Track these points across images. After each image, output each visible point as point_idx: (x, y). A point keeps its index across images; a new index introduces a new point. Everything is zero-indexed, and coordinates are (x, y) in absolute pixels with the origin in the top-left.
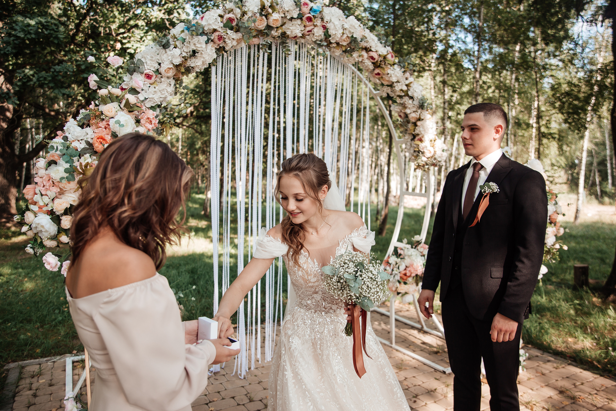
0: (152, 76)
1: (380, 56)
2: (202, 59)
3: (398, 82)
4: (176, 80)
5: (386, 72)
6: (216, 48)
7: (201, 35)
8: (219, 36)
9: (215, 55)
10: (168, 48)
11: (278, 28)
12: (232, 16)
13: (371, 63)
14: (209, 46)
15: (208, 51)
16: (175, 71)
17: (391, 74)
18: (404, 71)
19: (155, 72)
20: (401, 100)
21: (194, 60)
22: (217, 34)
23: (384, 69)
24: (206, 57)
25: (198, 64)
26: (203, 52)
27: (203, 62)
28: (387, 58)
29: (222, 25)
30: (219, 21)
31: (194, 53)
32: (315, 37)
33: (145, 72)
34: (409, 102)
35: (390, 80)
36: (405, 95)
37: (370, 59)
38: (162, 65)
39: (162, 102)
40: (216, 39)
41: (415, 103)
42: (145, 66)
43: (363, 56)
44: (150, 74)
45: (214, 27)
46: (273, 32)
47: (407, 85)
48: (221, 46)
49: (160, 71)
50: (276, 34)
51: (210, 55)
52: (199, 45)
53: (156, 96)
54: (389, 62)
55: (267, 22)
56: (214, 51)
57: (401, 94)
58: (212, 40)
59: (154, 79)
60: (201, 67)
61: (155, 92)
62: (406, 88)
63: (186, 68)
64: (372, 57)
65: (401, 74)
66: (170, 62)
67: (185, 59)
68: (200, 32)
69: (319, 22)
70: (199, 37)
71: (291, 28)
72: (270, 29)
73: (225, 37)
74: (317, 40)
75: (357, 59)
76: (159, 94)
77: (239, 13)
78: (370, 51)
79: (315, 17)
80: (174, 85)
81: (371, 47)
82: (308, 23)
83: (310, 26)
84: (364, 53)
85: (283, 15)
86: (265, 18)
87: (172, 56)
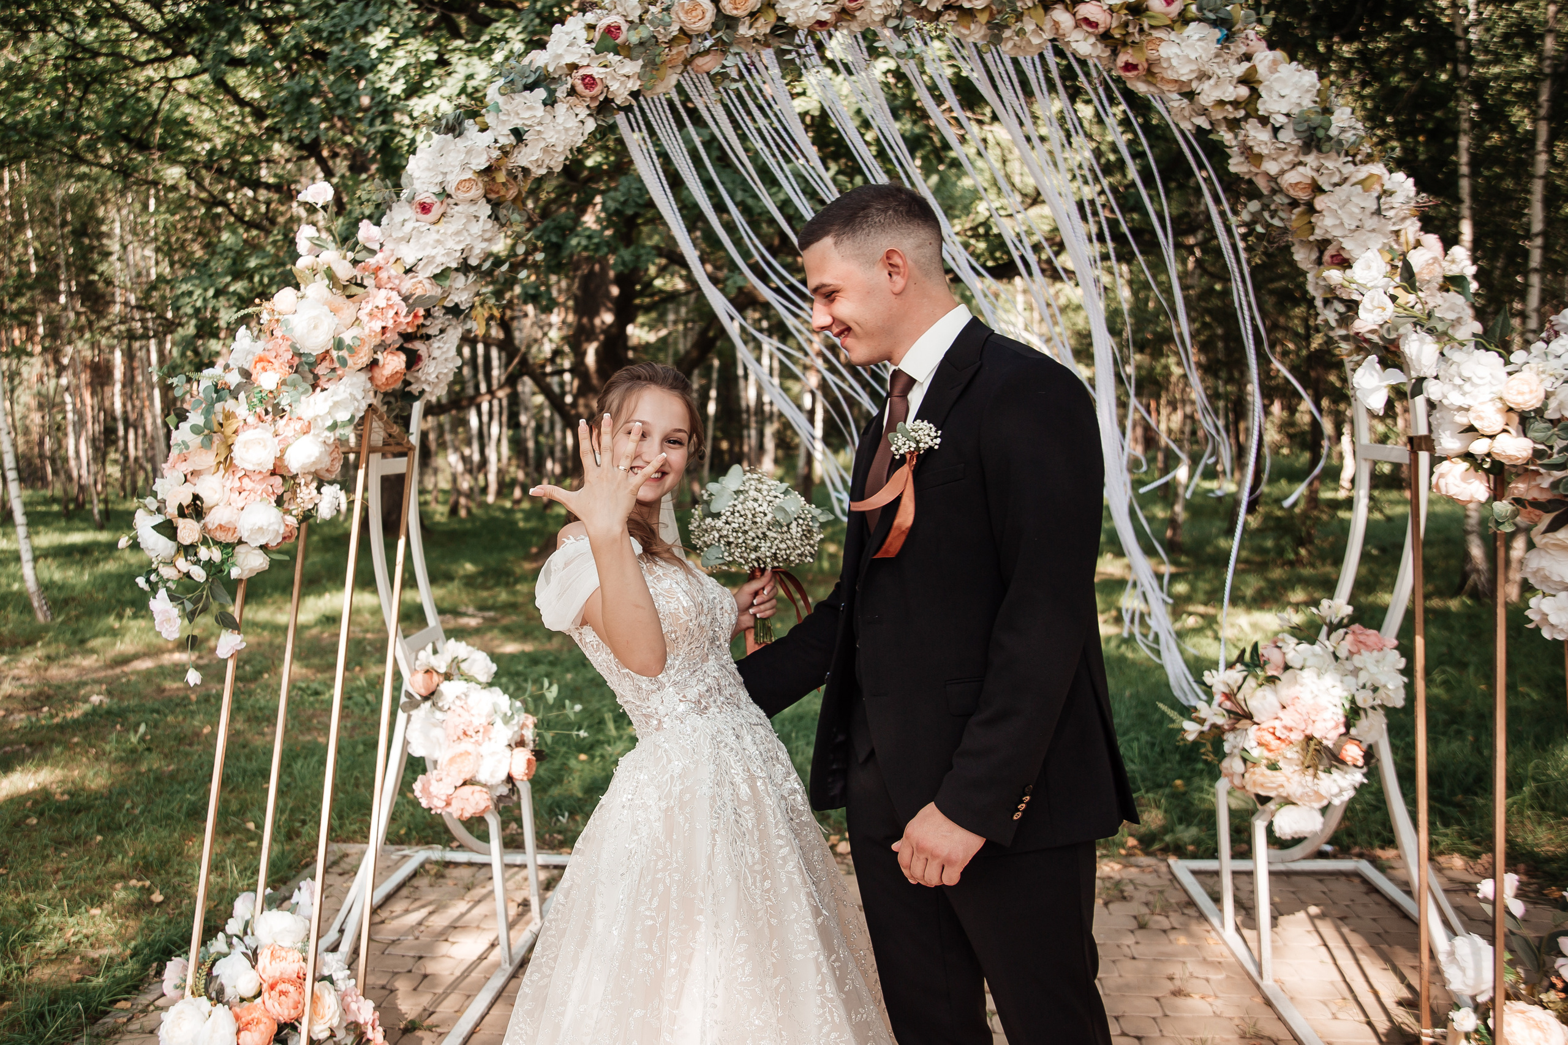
0: (431, 205)
1: (1113, 9)
2: (543, 145)
4: (496, 205)
5: (1153, 55)
6: (588, 107)
7: (530, 87)
8: (584, 78)
9: (591, 125)
10: (460, 134)
11: (753, 15)
12: (614, 19)
13: (1092, 40)
14: (561, 108)
15: (560, 120)
16: (481, 185)
17: (1169, 59)
18: (1228, 39)
19: (438, 195)
20: (1236, 136)
21: (524, 150)
22: (582, 72)
23: (1141, 50)
24: (551, 137)
25: (534, 158)
26: (538, 128)
27: (545, 150)
28: (1147, 9)
29: (589, 49)
30: (582, 42)
31: (517, 133)
32: (877, 11)
33: (417, 199)
34: (1257, 136)
35: (1175, 77)
36: (1248, 116)
37: (1085, 27)
38: (449, 178)
39: (465, 259)
40: (580, 88)
41: (1286, 136)
42: (417, 185)
43: (1056, 24)
44: (428, 201)
45: (569, 59)
46: (743, 30)
47: (1244, 81)
48: (601, 98)
49: (449, 190)
50: (752, 32)
51: (567, 130)
52: (527, 114)
53: (440, 250)
54: (1154, 23)
55: (719, 10)
56: (582, 116)
57: (1231, 116)
58: (572, 92)
59: (436, 211)
60: (547, 162)
61: (438, 241)
62: (1244, 92)
63: (510, 173)
64: (1086, 20)
65: (1214, 47)
66: (465, 166)
67: (505, 152)
68: (530, 80)
70: (526, 93)
71: (792, 6)
72: (731, 22)
73: (603, 75)
74: (886, 19)
75: (1036, 40)
76: (449, 245)
77: (635, 7)
78: (1077, 2)
80: (490, 217)
84: (1059, 14)
86: (705, 1)
87: (468, 151)
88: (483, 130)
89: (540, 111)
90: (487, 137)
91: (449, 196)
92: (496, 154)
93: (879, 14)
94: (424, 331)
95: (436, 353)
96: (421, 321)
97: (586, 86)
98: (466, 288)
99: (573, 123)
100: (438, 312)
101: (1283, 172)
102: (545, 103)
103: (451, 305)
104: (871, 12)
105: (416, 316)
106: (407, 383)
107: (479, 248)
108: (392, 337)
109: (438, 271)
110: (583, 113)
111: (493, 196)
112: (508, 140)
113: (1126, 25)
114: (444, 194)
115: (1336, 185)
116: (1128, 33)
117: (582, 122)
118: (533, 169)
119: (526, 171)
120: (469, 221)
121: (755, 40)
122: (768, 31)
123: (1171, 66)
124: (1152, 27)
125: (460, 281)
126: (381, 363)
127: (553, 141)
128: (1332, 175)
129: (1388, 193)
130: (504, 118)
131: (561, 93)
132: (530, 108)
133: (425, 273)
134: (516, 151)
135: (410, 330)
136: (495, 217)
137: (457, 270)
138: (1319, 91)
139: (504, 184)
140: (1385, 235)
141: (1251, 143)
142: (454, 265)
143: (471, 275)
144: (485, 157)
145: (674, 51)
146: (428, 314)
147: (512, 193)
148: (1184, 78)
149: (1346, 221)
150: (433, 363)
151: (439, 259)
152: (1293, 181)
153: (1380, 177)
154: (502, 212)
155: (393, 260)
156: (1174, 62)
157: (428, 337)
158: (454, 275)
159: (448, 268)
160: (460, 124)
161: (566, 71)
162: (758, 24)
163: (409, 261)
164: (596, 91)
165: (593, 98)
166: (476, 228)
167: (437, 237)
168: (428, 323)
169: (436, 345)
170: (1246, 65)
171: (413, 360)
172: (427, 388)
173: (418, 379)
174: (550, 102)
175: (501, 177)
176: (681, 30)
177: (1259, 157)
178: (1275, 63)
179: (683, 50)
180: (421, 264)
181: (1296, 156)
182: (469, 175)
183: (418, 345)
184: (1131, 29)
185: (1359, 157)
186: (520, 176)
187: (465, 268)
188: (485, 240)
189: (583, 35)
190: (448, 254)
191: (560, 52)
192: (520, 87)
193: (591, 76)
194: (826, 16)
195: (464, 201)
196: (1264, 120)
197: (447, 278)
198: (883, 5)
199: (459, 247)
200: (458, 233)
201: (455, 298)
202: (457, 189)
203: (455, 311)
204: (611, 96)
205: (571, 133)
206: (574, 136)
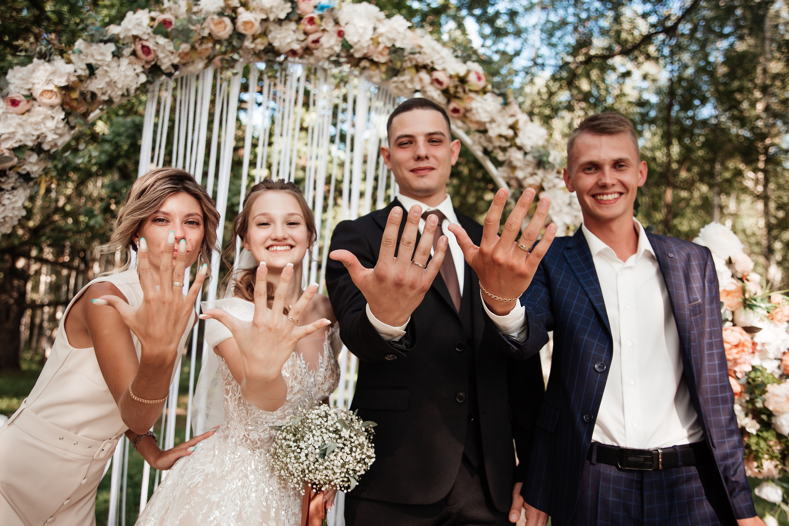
0: (20, 102)
1: (451, 77)
2: (107, 79)
3: (492, 121)
4: (68, 113)
5: (468, 106)
6: (143, 67)
7: (106, 42)
8: (143, 47)
9: (143, 79)
10: (49, 61)
11: (255, 37)
12: (167, 16)
13: (439, 92)
14: (124, 62)
15: (122, 68)
16: (59, 97)
17: (477, 109)
18: (506, 104)
19: (26, 96)
20: (505, 155)
21: (94, 81)
22: (142, 43)
23: (462, 102)
24: (114, 75)
25: (101, 86)
26: (105, 68)
27: (109, 84)
28: (468, 81)
29: (149, 30)
30: (145, 26)
31: (91, 68)
32: (326, 51)
33: (10, 96)
34: (516, 156)
35: (478, 119)
36: (511, 146)
37: (436, 84)
38: (36, 87)
39: (40, 143)
40: (140, 52)
41: (529, 158)
42: (12, 88)
43: (421, 80)
44: (18, 99)
45: (135, 33)
46: (248, 44)
47: (513, 127)
48: (153, 63)
49: (36, 94)
50: (252, 46)
51: (126, 76)
52: (99, 58)
53: (20, 131)
54: (470, 88)
55: (234, 28)
56: (138, 71)
57: (503, 144)
58: (134, 53)
59: (23, 106)
60: (109, 92)
61: (20, 125)
62: (510, 133)
63: (82, 94)
64: (436, 80)
65: (499, 107)
66: (49, 82)
67: (81, 79)
68: (106, 38)
69: (329, 26)
70: (102, 45)
71: (279, 36)
72: (241, 37)
73: (155, 48)
74: (331, 56)
75: (409, 86)
76: (29, 129)
77: (183, 14)
78: (433, 69)
79: (321, 17)
80: (63, 120)
81: (432, 63)
82: (309, 28)
83: (316, 31)
84: (423, 75)
85: (264, 17)
86: (227, 20)
87: (53, 73)
88: (67, 63)
89: (109, 58)
90: (70, 68)
91: (35, 99)
92: (73, 79)
97: (144, 53)
98: (36, 164)
99: (131, 73)
101: (525, 178)
102: (113, 54)
103: (24, 172)
104: (323, 51)
107: (51, 137)
109: (16, 145)
110: (139, 69)
111: (67, 106)
112: (84, 72)
113: (457, 86)
114: (30, 97)
115: (551, 188)
116: (457, 92)
117: (138, 75)
118: (99, 93)
119: (94, 95)
120: (46, 118)
122: (262, 48)
123: (478, 112)
124: (469, 91)
125: (34, 158)
127: (115, 79)
128: (549, 182)
130: (83, 58)
131: (127, 51)
132: (102, 54)
133: (6, 144)
134: (89, 80)
136: (66, 120)
137: (32, 149)
139: (76, 100)
141: (512, 160)
142: (30, 144)
143: (42, 156)
144: (65, 79)
145: (203, 47)
147: (81, 108)
148: (482, 121)
149: (556, 207)
151: (19, 136)
152: (530, 183)
154: (72, 119)
156: (480, 110)
158: (29, 153)
159: (25, 146)
160: (51, 55)
161: (132, 40)
162: (256, 43)
164: (150, 57)
165: (147, 62)
166: (51, 124)
167: (20, 121)
170: (513, 119)
174: (117, 55)
175: (75, 95)
176: (210, 34)
177: (515, 168)
178: (525, 121)
179: (207, 48)
181: (533, 169)
182: (51, 87)
184: (459, 90)
186: (89, 96)
189: (147, 22)
190: (26, 136)
191: (129, 28)
192: (98, 40)
193: (148, 48)
195: (45, 105)
196: (520, 148)
197: (23, 152)
198: (331, 48)
199: (37, 133)
200: (37, 124)
201: (28, 168)
202: (42, 94)
203: (27, 178)
204: (159, 63)
205: (129, 79)
206: (131, 81)
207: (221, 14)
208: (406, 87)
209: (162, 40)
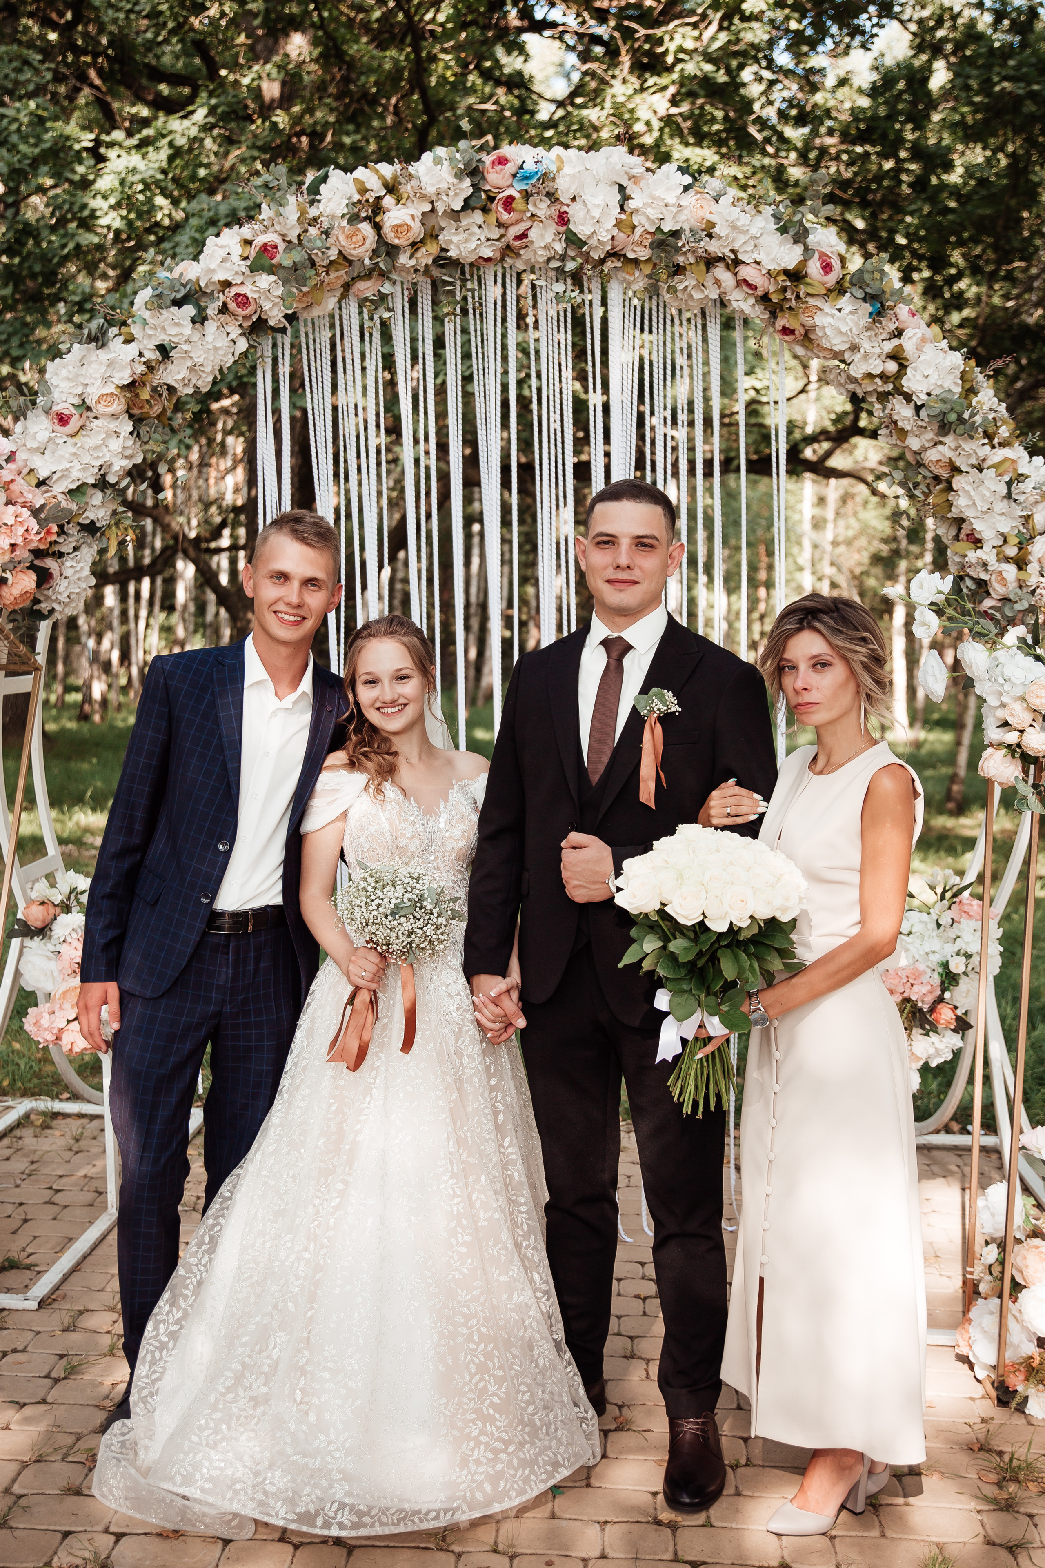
0: (70, 417)
1: (771, 274)
2: (189, 363)
3: (854, 348)
4: (138, 421)
5: (808, 321)
6: (241, 326)
7: (179, 303)
8: (237, 295)
9: (242, 345)
10: (103, 345)
11: (415, 246)
12: (270, 237)
13: (752, 301)
14: (211, 327)
15: (209, 338)
16: (123, 400)
17: (824, 328)
18: (880, 314)
19: (77, 406)
20: (884, 409)
21: (170, 367)
22: (234, 291)
23: (796, 316)
24: (199, 356)
25: (180, 377)
26: (185, 347)
27: (192, 369)
28: (806, 275)
29: (244, 266)
30: (236, 258)
31: (164, 350)
32: (541, 251)
33: (55, 408)
34: (903, 412)
35: (828, 346)
36: (895, 391)
37: (745, 288)
38: (89, 390)
39: (103, 476)
40: (232, 306)
41: (926, 415)
42: (56, 395)
43: (718, 282)
44: (66, 412)
45: (222, 276)
46: (404, 259)
47: (896, 356)
48: (254, 318)
49: (89, 402)
50: (412, 262)
51: (216, 349)
52: (173, 331)
53: (77, 465)
54: (810, 291)
55: (379, 235)
56: (233, 336)
57: (880, 389)
58: (224, 309)
59: (74, 423)
60: (194, 381)
61: (75, 454)
62: (892, 367)
63: (154, 389)
64: (745, 281)
65: (866, 321)
66: (106, 380)
67: (150, 368)
68: (179, 296)
69: (542, 208)
70: (174, 309)
71: (455, 239)
72: (392, 251)
73: (256, 296)
74: (549, 260)
75: (697, 295)
76: (86, 459)
77: (293, 227)
78: (737, 262)
79: (527, 196)
80: (131, 433)
81: (733, 251)
82: (505, 217)
83: (518, 222)
84: (721, 272)
85: (428, 207)
86: (366, 228)
87: (111, 364)
88: (129, 340)
89: (187, 329)
90: (132, 350)
91: (89, 409)
92: (140, 369)
93: (542, 255)
94: (56, 548)
95: (68, 572)
96: (54, 538)
97: (239, 305)
98: (101, 506)
99: (223, 342)
100: (72, 529)
101: (925, 449)
102: (193, 321)
103: (87, 522)
104: (536, 252)
105: (48, 532)
106: (36, 601)
107: (120, 465)
108: (22, 554)
109: (74, 486)
110: (235, 332)
111: (136, 411)
112: (153, 355)
113: (784, 289)
114: (84, 407)
115: (973, 466)
116: (785, 299)
117: (233, 342)
118: (179, 387)
119: (171, 389)
120: (108, 435)
121: (416, 271)
122: (430, 262)
123: (825, 335)
124: (808, 294)
125: (97, 497)
126: (10, 582)
127: (201, 360)
128: (969, 456)
129: (1021, 478)
130: (150, 332)
131: (212, 310)
132: (177, 325)
133: (59, 488)
134: (162, 367)
135: (42, 547)
136: (136, 433)
137: (94, 486)
138: (963, 373)
139: (148, 401)
140: (1013, 518)
141: (895, 417)
142: (91, 481)
143: (108, 492)
144: (128, 372)
145: (333, 275)
146: (62, 531)
147: (157, 409)
148: (836, 349)
149: (979, 503)
150: (65, 583)
151: (76, 474)
152: (934, 458)
153: (1014, 461)
154: (143, 430)
155: (25, 471)
156: (828, 332)
157: (61, 555)
158: (91, 491)
159: (84, 484)
160: (104, 334)
161: (219, 287)
162: (419, 255)
163: (43, 474)
164: (249, 310)
165: (245, 318)
166: (116, 445)
167: (74, 450)
168: (61, 540)
169: (68, 564)
170: (895, 342)
171: (44, 577)
172: (57, 607)
173: (48, 598)
174: (200, 319)
175: (145, 394)
176: (340, 252)
177: (903, 433)
178: (923, 340)
179: (339, 275)
180: (55, 477)
181: (937, 435)
182: (110, 389)
183: (50, 563)
184: (788, 295)
185: (996, 441)
186: (165, 394)
187: (102, 484)
188: (126, 457)
189: (237, 250)
190: (84, 469)
191: (212, 267)
192: (168, 302)
193: (244, 295)
194: (488, 253)
195: (105, 415)
196: (908, 397)
197: (84, 494)
198: (546, 247)
199: (97, 463)
200: (97, 448)
201: (91, 515)
202: (98, 402)
203: (91, 529)
204: (264, 317)
205: (221, 352)
206: (225, 355)
207: (354, 219)
208: (691, 296)
209: (265, 280)
